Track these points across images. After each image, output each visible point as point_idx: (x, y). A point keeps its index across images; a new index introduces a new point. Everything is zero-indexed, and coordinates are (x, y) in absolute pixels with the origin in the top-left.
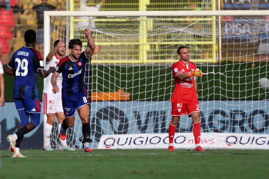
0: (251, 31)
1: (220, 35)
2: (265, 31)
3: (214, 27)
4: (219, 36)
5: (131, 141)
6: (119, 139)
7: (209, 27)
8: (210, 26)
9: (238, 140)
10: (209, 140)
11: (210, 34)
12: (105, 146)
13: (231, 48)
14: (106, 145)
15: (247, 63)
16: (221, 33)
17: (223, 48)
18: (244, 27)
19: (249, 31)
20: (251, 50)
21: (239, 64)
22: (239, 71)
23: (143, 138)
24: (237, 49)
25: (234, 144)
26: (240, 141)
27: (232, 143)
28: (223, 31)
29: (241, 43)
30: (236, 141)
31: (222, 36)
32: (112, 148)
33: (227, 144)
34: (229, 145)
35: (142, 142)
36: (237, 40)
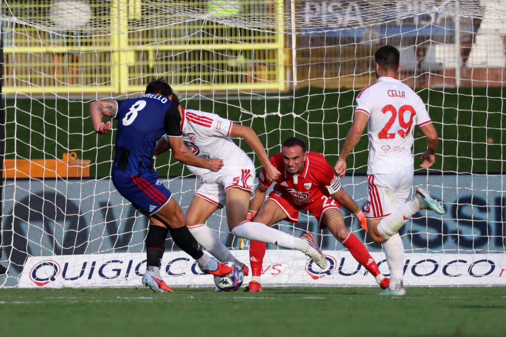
0: (365, 20)
1: (293, 28)
2: (395, 18)
3: (280, 9)
4: (290, 31)
5: (92, 270)
6: (67, 265)
7: (268, 10)
8: (270, 8)
9: (334, 266)
10: (270, 266)
11: (271, 26)
12: (34, 282)
13: (319, 59)
14: (38, 279)
15: (354, 91)
16: (297, 23)
17: (301, 59)
18: (349, 9)
19: (359, 19)
20: (363, 61)
21: (338, 94)
22: (336, 109)
23: (122, 262)
24: (331, 61)
25: (325, 274)
26: (340, 269)
27: (322, 273)
28: (300, 19)
29: (340, 46)
30: (331, 268)
31: (297, 30)
32: (51, 285)
33: (310, 274)
34: (316, 278)
35: (119, 271)
36: (332, 40)
